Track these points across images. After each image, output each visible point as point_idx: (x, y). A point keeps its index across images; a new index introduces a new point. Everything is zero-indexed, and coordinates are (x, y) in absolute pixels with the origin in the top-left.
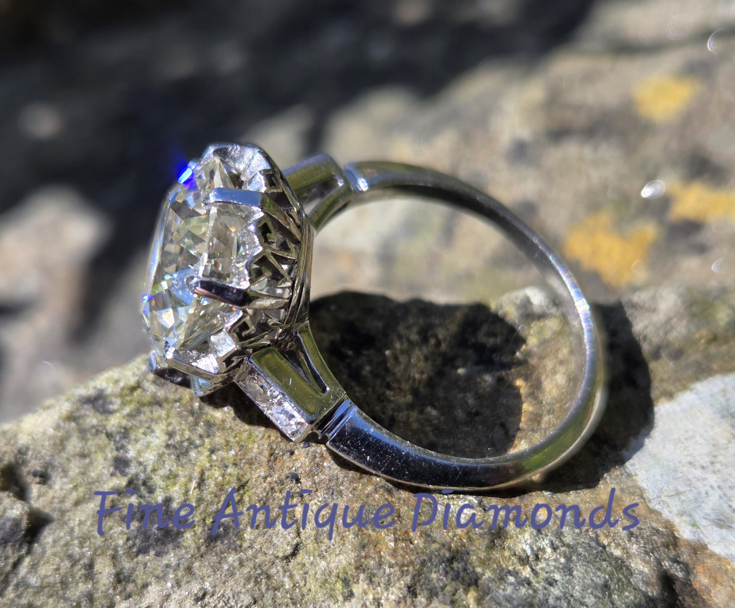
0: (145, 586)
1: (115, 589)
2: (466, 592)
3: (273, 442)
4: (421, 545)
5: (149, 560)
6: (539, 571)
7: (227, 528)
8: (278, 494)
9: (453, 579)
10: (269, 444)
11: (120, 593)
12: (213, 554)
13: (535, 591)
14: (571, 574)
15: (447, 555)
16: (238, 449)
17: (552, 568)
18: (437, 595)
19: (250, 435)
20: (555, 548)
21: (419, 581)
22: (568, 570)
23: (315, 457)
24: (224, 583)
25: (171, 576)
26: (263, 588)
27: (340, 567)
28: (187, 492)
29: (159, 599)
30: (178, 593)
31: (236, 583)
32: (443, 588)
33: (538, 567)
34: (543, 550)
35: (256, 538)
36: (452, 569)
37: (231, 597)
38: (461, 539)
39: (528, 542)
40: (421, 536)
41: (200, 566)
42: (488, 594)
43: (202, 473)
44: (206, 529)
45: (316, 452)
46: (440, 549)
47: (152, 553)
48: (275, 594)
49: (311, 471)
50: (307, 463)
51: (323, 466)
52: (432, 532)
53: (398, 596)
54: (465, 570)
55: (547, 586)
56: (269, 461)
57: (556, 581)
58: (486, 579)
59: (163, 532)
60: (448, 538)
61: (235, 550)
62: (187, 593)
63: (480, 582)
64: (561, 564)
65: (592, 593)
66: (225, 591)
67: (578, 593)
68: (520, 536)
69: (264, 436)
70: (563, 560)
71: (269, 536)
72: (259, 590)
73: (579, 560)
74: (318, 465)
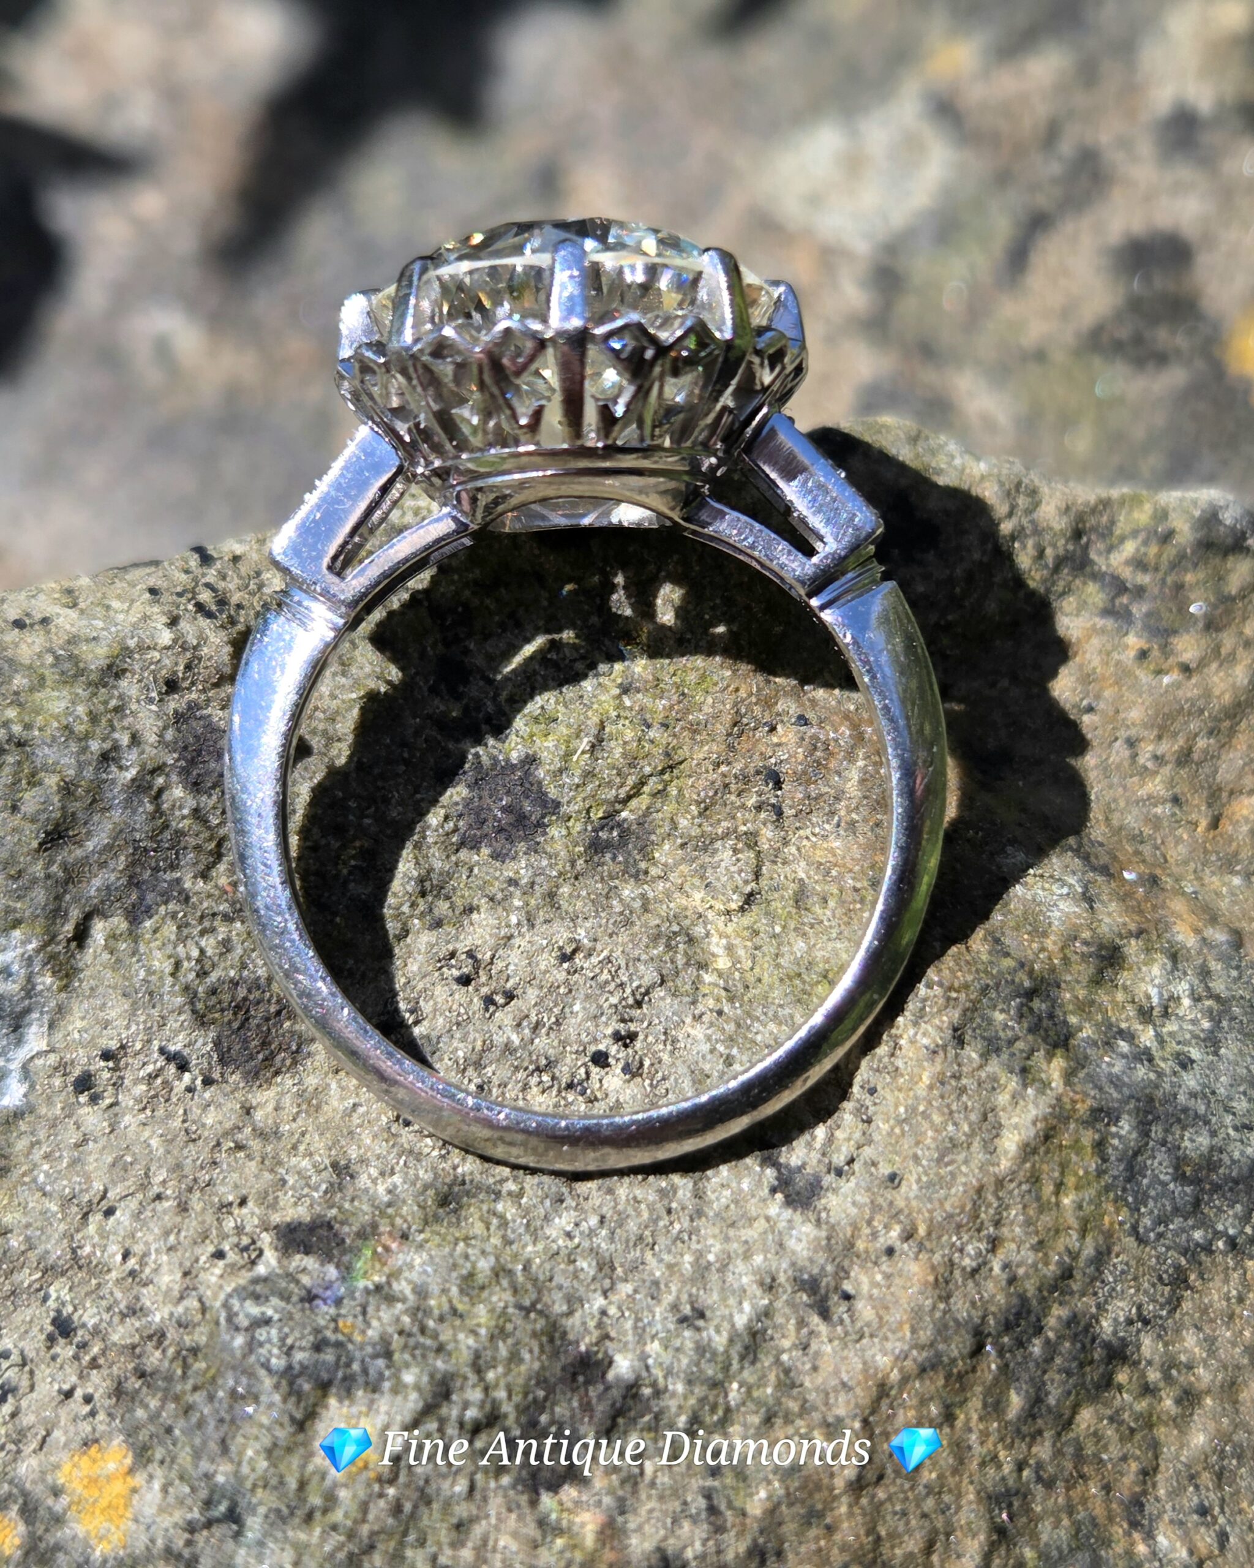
0: (470, 910)
1: (413, 905)
2: (1050, 1056)
3: (743, 701)
4: (984, 957)
5: (478, 863)
6: (1166, 1038)
7: (625, 833)
8: (733, 798)
9: (1030, 1030)
10: (735, 704)
11: (422, 916)
12: (597, 878)
13: (1160, 1074)
14: (1216, 1053)
15: (1027, 984)
16: (675, 697)
17: (1188, 1036)
18: (998, 1051)
19: (703, 677)
20: (1196, 999)
21: (972, 1019)
22: (1212, 1042)
23: (815, 748)
24: (611, 936)
25: (517, 903)
26: (680, 960)
27: (833, 961)
28: (568, 755)
29: (492, 942)
30: (527, 938)
31: (632, 941)
32: (1011, 1042)
33: (1165, 1030)
34: (1176, 999)
35: (676, 865)
36: (1031, 1009)
37: (623, 965)
38: (1050, 959)
39: (1157, 982)
40: (985, 939)
41: (570, 895)
42: (1083, 1067)
43: (602, 727)
44: (589, 828)
45: (818, 739)
46: (1015, 971)
47: (485, 851)
48: (698, 976)
49: (804, 773)
50: (800, 757)
51: (826, 767)
52: (1003, 934)
53: (934, 1041)
54: (1051, 1016)
55: (1178, 1068)
56: (729, 735)
57: (1192, 1061)
58: (1083, 1040)
59: (511, 818)
60: (1029, 952)
61: (636, 877)
62: (545, 942)
63: (1072, 1042)
64: (1203, 1030)
65: (1245, 1093)
66: (612, 951)
67: (1222, 1090)
68: (1144, 969)
69: (728, 686)
70: (1206, 1024)
71: (702, 867)
72: (672, 962)
73: (1231, 1029)
74: (819, 764)
